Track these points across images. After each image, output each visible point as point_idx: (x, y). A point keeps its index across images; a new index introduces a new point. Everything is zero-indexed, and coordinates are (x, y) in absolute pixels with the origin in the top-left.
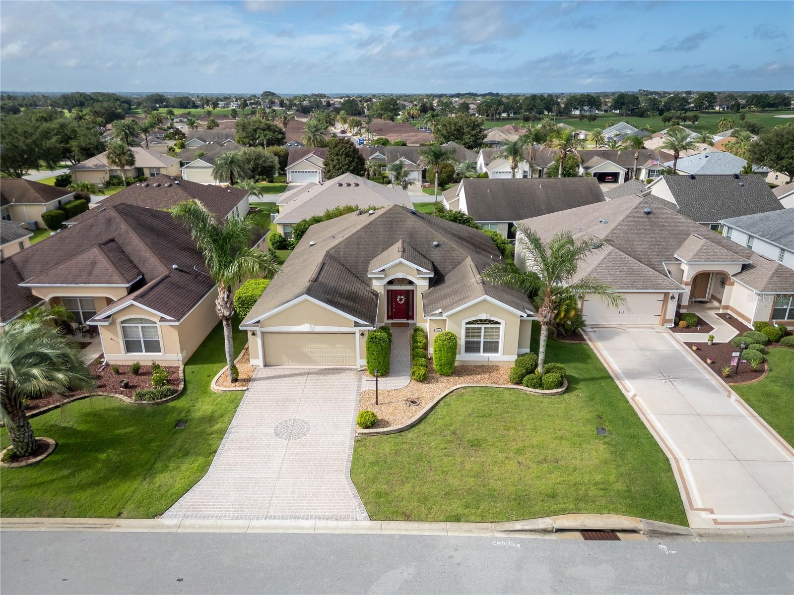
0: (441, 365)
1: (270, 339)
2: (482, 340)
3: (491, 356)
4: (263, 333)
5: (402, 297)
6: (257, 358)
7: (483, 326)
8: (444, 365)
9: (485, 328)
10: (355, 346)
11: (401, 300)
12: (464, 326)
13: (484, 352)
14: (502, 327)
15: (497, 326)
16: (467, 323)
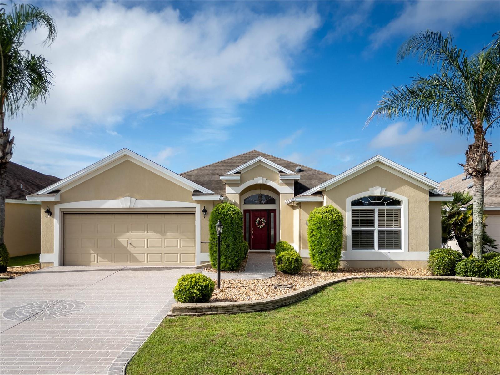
0: (321, 252)
1: (73, 222)
2: (376, 228)
3: (393, 254)
4: (65, 214)
5: (262, 219)
6: (51, 251)
7: (376, 208)
8: (326, 251)
9: (379, 210)
10: (195, 236)
11: (261, 223)
12: (349, 207)
13: (381, 246)
14: (403, 208)
15: (397, 207)
16: (354, 203)
